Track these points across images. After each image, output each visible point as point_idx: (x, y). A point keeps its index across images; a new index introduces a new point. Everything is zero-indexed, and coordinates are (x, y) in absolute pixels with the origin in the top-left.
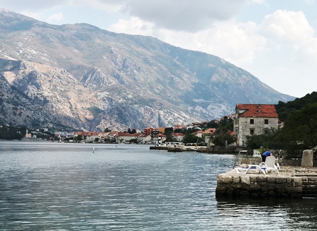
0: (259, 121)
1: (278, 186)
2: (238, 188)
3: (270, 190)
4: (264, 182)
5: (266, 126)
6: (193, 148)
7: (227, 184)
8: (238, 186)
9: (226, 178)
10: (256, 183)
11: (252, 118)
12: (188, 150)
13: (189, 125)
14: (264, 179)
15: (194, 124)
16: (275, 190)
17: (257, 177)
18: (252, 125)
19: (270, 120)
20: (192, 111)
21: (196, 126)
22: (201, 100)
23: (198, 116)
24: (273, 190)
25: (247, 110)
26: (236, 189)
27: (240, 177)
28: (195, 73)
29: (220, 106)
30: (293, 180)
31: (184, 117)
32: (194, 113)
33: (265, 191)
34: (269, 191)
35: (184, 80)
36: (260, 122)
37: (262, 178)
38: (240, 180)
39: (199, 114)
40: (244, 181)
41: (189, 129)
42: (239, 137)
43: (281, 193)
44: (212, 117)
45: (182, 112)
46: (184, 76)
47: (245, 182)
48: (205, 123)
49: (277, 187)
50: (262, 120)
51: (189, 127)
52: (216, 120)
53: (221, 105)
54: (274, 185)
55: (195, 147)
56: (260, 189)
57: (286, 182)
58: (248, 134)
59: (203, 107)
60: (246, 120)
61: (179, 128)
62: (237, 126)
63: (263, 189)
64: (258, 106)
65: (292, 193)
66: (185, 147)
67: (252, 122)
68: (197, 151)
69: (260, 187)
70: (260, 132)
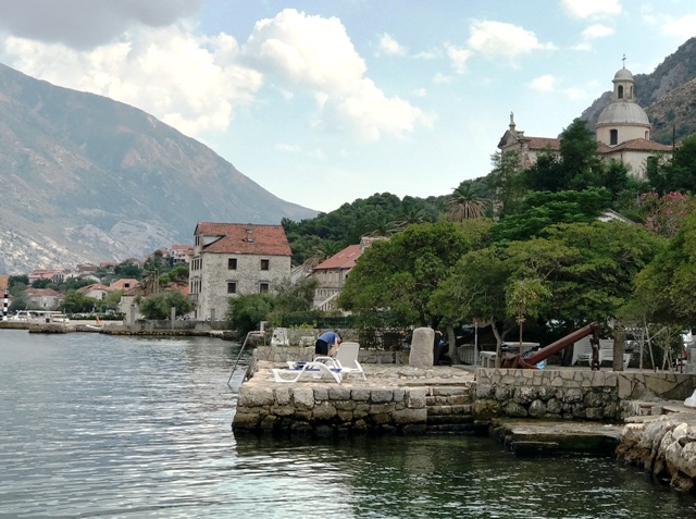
0: (248, 264)
1: (375, 410)
2: (287, 416)
3: (357, 419)
4: (343, 400)
5: (265, 275)
6: (90, 324)
7: (261, 406)
8: (288, 411)
9: (260, 393)
10: (327, 403)
11: (233, 257)
12: (78, 330)
13: (67, 271)
14: (345, 392)
15: (81, 268)
16: (370, 418)
17: (329, 391)
18: (232, 272)
19: (272, 260)
20: (75, 237)
21: (86, 272)
22: (97, 212)
23: (87, 247)
24: (364, 418)
25: (223, 236)
26: (282, 417)
27: (290, 390)
28: (84, 145)
29: (141, 226)
30: (406, 396)
31: (55, 251)
32: (80, 241)
33: (347, 421)
34: (354, 419)
35: (56, 163)
36: (250, 265)
37: (340, 392)
38: (292, 398)
39: (91, 245)
40: (299, 398)
41: (69, 279)
42: (200, 299)
43: (381, 425)
44: (123, 253)
45: (49, 239)
46: (55, 152)
47: (303, 401)
48: (108, 267)
49: (372, 411)
50: (257, 260)
51: (70, 275)
52: (135, 260)
53: (145, 224)
54: (367, 406)
55: (94, 322)
56: (337, 416)
57: (393, 400)
58: (223, 292)
59: (103, 228)
60: (219, 261)
61: (45, 276)
62: (197, 273)
63: (343, 415)
64: (247, 228)
65: (405, 424)
66: (70, 323)
67: (233, 264)
68: (101, 332)
69: (335, 413)
70: (251, 288)
